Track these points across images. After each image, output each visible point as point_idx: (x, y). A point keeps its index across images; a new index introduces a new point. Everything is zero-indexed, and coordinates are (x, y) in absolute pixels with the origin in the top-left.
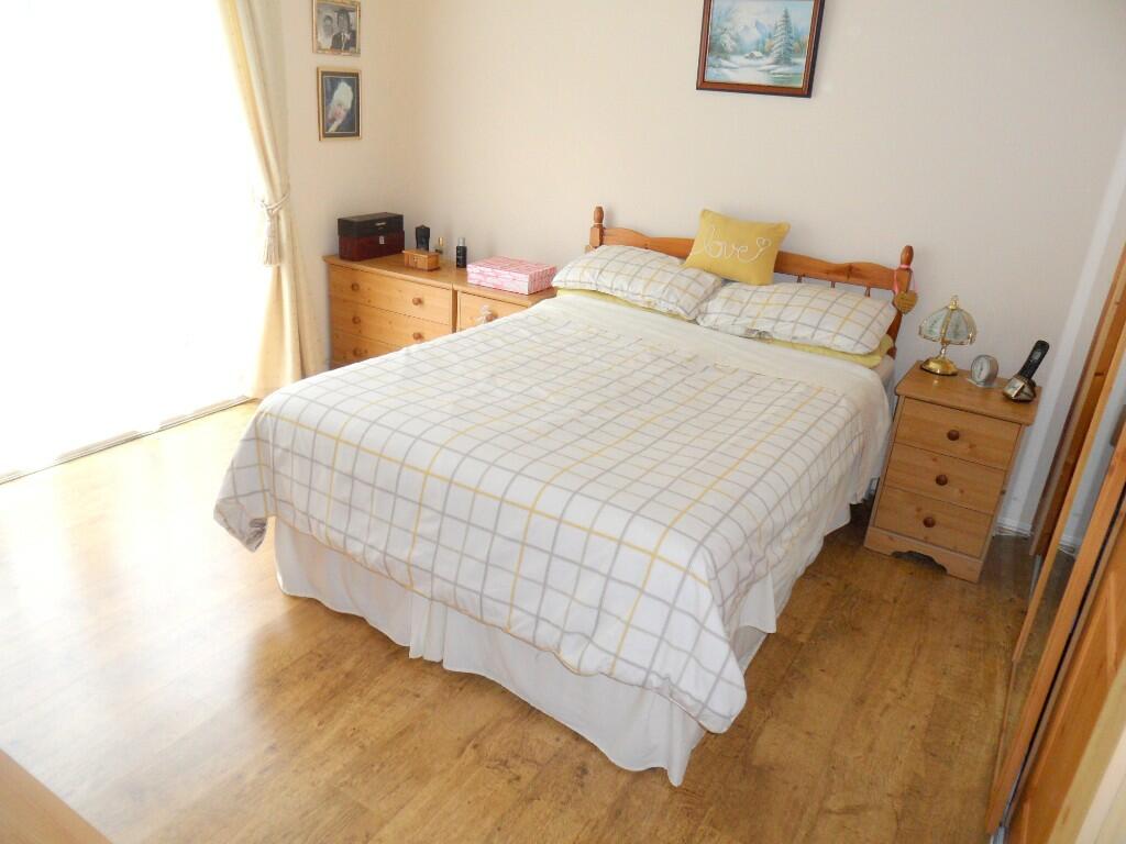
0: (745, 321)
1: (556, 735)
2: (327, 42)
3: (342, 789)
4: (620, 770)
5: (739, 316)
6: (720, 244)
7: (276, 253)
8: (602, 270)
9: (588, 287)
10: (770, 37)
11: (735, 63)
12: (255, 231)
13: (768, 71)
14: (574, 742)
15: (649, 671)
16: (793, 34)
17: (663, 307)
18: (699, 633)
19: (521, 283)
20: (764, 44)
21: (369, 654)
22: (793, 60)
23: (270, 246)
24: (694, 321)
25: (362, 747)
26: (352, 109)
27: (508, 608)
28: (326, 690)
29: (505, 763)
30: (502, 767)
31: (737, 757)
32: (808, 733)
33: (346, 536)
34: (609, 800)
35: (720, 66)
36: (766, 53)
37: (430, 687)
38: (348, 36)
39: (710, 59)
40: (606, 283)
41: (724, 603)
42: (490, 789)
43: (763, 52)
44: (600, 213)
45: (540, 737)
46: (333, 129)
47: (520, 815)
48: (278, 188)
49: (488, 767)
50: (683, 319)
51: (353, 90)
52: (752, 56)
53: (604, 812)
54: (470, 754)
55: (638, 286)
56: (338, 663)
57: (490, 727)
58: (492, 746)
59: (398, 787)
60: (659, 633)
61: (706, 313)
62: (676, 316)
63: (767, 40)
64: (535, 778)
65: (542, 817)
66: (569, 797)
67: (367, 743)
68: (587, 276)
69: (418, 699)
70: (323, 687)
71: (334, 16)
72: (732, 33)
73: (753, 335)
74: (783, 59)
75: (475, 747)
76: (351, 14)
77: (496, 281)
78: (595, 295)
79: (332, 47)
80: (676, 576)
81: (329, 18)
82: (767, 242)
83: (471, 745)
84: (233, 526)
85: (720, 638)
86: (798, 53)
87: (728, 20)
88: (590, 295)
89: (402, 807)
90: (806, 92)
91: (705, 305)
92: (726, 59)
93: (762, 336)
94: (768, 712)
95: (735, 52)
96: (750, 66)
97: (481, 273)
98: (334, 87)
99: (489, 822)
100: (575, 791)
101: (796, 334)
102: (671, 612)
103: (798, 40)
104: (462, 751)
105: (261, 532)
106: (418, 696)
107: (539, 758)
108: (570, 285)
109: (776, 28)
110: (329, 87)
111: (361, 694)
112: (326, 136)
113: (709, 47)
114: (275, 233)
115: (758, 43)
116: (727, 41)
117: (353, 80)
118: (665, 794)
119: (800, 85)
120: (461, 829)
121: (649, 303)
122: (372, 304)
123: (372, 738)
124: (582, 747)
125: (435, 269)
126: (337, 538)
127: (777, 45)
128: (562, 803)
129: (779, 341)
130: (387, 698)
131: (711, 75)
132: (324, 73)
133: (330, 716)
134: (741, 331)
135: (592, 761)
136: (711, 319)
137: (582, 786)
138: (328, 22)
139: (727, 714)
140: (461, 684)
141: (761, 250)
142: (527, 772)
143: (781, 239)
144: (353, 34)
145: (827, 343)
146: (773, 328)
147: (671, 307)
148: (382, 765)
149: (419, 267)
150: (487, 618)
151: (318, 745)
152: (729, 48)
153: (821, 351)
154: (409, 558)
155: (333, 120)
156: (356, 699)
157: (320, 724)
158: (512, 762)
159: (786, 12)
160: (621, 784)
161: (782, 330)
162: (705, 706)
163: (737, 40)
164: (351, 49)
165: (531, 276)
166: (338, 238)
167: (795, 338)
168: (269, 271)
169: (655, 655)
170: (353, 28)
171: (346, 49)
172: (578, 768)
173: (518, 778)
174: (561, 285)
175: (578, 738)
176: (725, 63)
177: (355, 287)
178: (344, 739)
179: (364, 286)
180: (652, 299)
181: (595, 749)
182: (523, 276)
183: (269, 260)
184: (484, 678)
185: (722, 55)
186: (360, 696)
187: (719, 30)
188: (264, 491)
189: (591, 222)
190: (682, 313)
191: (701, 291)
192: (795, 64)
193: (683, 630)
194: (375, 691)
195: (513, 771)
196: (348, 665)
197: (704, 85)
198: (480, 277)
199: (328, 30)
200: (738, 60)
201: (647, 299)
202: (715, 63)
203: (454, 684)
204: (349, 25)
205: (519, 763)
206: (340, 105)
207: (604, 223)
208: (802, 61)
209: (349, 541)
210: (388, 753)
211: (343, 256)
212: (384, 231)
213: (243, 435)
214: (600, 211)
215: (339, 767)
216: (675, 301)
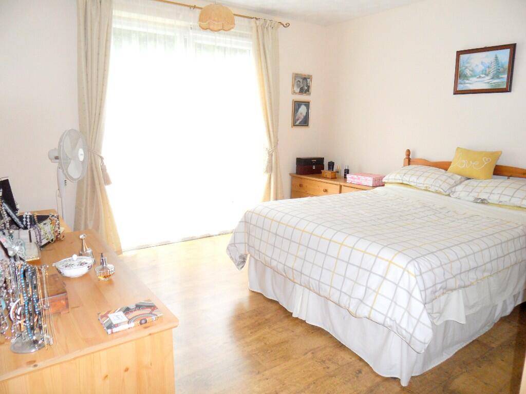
0: (475, 195)
1: (350, 357)
2: (298, 90)
3: (253, 356)
4: (378, 376)
5: (471, 192)
6: (464, 161)
7: (270, 169)
8: (405, 174)
9: (399, 181)
10: (489, 67)
11: (471, 81)
12: (263, 160)
13: (488, 83)
14: (358, 361)
15: (386, 316)
16: (500, 65)
17: (433, 189)
18: (410, 299)
19: (370, 182)
20: (486, 71)
21: (277, 315)
22: (501, 76)
23: (268, 165)
24: (449, 195)
25: (265, 344)
26: (306, 116)
27: (329, 287)
28: (257, 323)
29: (324, 362)
30: (322, 363)
31: (441, 384)
32: (486, 384)
33: (271, 258)
34: (369, 384)
35: (465, 83)
36: (487, 75)
37: (299, 330)
38: (306, 88)
39: (459, 81)
40: (406, 179)
41: (425, 290)
42: (315, 369)
43: (485, 75)
44: (408, 152)
45: (343, 356)
46: (298, 123)
47: (325, 381)
48: (273, 144)
49: (316, 361)
50: (443, 195)
51: (307, 108)
52: (480, 77)
53: (365, 389)
54: (309, 355)
55: (421, 180)
56: (264, 315)
57: (321, 348)
58: (320, 355)
59: (276, 359)
60: (391, 298)
61: (454, 192)
62: (440, 193)
63: (487, 69)
64: (336, 369)
65: (335, 383)
66: (350, 380)
67: (268, 343)
68: (398, 177)
69: (292, 333)
70: (256, 322)
71: (301, 80)
72: (470, 68)
73: (479, 201)
74: (496, 76)
75: (313, 353)
76: (308, 80)
77: (358, 181)
78: (402, 185)
79: (300, 92)
80: (400, 271)
81: (299, 81)
82: (489, 160)
83: (312, 352)
84: (233, 257)
85: (420, 301)
86: (503, 73)
87: (468, 63)
88: (400, 185)
89: (275, 366)
90: (508, 89)
91: (454, 188)
92: (467, 80)
93: (483, 201)
94: (464, 370)
95: (472, 76)
96: (479, 81)
97: (352, 178)
98: (299, 107)
99: (311, 380)
100: (354, 378)
101: (501, 200)
102: (397, 287)
103: (503, 67)
104: (307, 353)
105: (244, 262)
106: (293, 332)
107: (340, 363)
108: (390, 181)
109: (492, 63)
110: (297, 107)
111: (270, 327)
112: (294, 125)
113: (459, 75)
114: (270, 161)
115: (483, 70)
116: (468, 72)
117: (307, 104)
118: (398, 389)
119: (505, 87)
120: (298, 379)
121: (426, 187)
122: (307, 193)
123: (270, 342)
124: (361, 364)
125: (334, 178)
126: (268, 259)
127: (492, 71)
128: (346, 381)
129: (491, 203)
130: (281, 330)
131: (461, 87)
132: (295, 102)
133: (256, 331)
134: (472, 199)
135: (365, 369)
136: (456, 195)
137: (358, 377)
138: (299, 83)
139: (423, 341)
140: (313, 331)
141: (486, 163)
142: (333, 367)
143: (498, 158)
144: (309, 87)
145: (518, 204)
146: (489, 197)
147: (437, 188)
148: (272, 351)
149: (328, 177)
150: (322, 293)
151: (248, 340)
152: (469, 75)
153: (516, 208)
154: (293, 266)
155: (298, 120)
156: (267, 328)
157: (251, 333)
158: (327, 361)
159: (496, 55)
160: (376, 381)
161: (494, 198)
162: (412, 336)
163: (472, 71)
164: (307, 93)
165: (374, 178)
166: (296, 166)
167: (501, 202)
168: (266, 176)
169: (389, 309)
170: (308, 85)
171: (305, 93)
172: (358, 371)
173: (328, 368)
174: (386, 181)
175: (361, 359)
176: (467, 81)
177: (301, 186)
178: (258, 340)
179: (304, 185)
180: (427, 185)
181: (368, 365)
182: (370, 178)
183: (267, 171)
184: (323, 329)
185: (465, 78)
186: (269, 327)
187: (464, 68)
188: (245, 243)
189: (405, 156)
190: (442, 191)
191: (452, 182)
192: (502, 78)
193: (402, 297)
194: (276, 327)
195: (327, 365)
196: (268, 316)
197: (457, 92)
198: (352, 180)
199: (298, 86)
200: (473, 79)
201: (425, 185)
202: (462, 82)
203: (310, 331)
204: (307, 84)
205: (330, 363)
206: (301, 114)
207: (410, 157)
208: (505, 76)
209: (272, 261)
210: (275, 348)
211: (297, 173)
212: (315, 164)
213: (240, 220)
214: (408, 151)
215: (254, 348)
216: (438, 185)
